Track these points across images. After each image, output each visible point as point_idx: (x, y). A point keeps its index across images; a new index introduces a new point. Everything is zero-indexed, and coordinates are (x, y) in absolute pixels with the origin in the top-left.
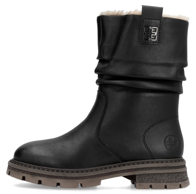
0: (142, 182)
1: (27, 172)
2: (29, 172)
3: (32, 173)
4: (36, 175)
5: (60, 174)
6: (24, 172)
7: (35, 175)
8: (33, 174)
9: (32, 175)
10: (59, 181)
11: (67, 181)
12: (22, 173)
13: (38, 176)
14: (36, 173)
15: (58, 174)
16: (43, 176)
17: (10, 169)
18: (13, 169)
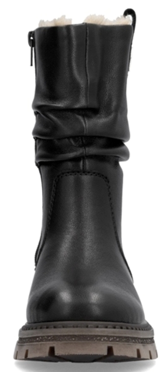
17: (107, 341)
18: (118, 340)
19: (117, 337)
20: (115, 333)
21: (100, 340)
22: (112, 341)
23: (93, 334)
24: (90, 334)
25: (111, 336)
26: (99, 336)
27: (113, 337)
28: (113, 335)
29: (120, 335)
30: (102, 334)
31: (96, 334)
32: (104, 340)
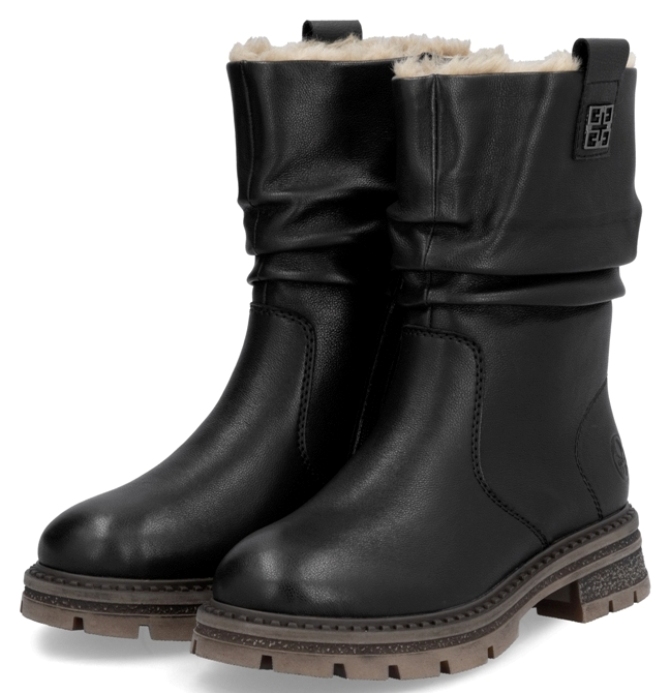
0: (592, 600)
1: (347, 646)
2: (355, 646)
3: (362, 646)
4: (377, 652)
5: (444, 631)
6: (334, 648)
7: (373, 653)
8: (367, 650)
9: (363, 653)
10: (444, 654)
11: (463, 648)
12: (330, 652)
13: (382, 653)
14: (374, 646)
15: (438, 634)
16: (399, 648)
17: (263, 646)
18: (285, 646)
19: (284, 642)
20: (280, 635)
21: (251, 643)
22: (272, 647)
23: (240, 631)
24: (235, 631)
25: (273, 640)
26: (251, 637)
27: (277, 641)
28: (274, 637)
29: (292, 639)
30: (254, 634)
31: (245, 633)
32: (258, 645)
